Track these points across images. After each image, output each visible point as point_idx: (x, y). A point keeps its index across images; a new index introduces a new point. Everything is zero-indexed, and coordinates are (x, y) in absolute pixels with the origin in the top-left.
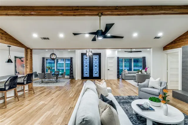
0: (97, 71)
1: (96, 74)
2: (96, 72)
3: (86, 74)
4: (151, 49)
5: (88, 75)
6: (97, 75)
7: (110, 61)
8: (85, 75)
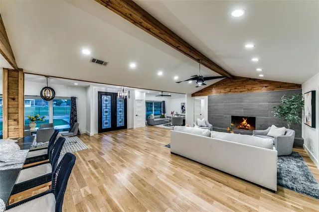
0: (122, 118)
1: (120, 122)
2: (121, 120)
3: (106, 123)
4: (186, 95)
5: (109, 126)
6: (122, 124)
7: (138, 105)
8: (105, 126)
